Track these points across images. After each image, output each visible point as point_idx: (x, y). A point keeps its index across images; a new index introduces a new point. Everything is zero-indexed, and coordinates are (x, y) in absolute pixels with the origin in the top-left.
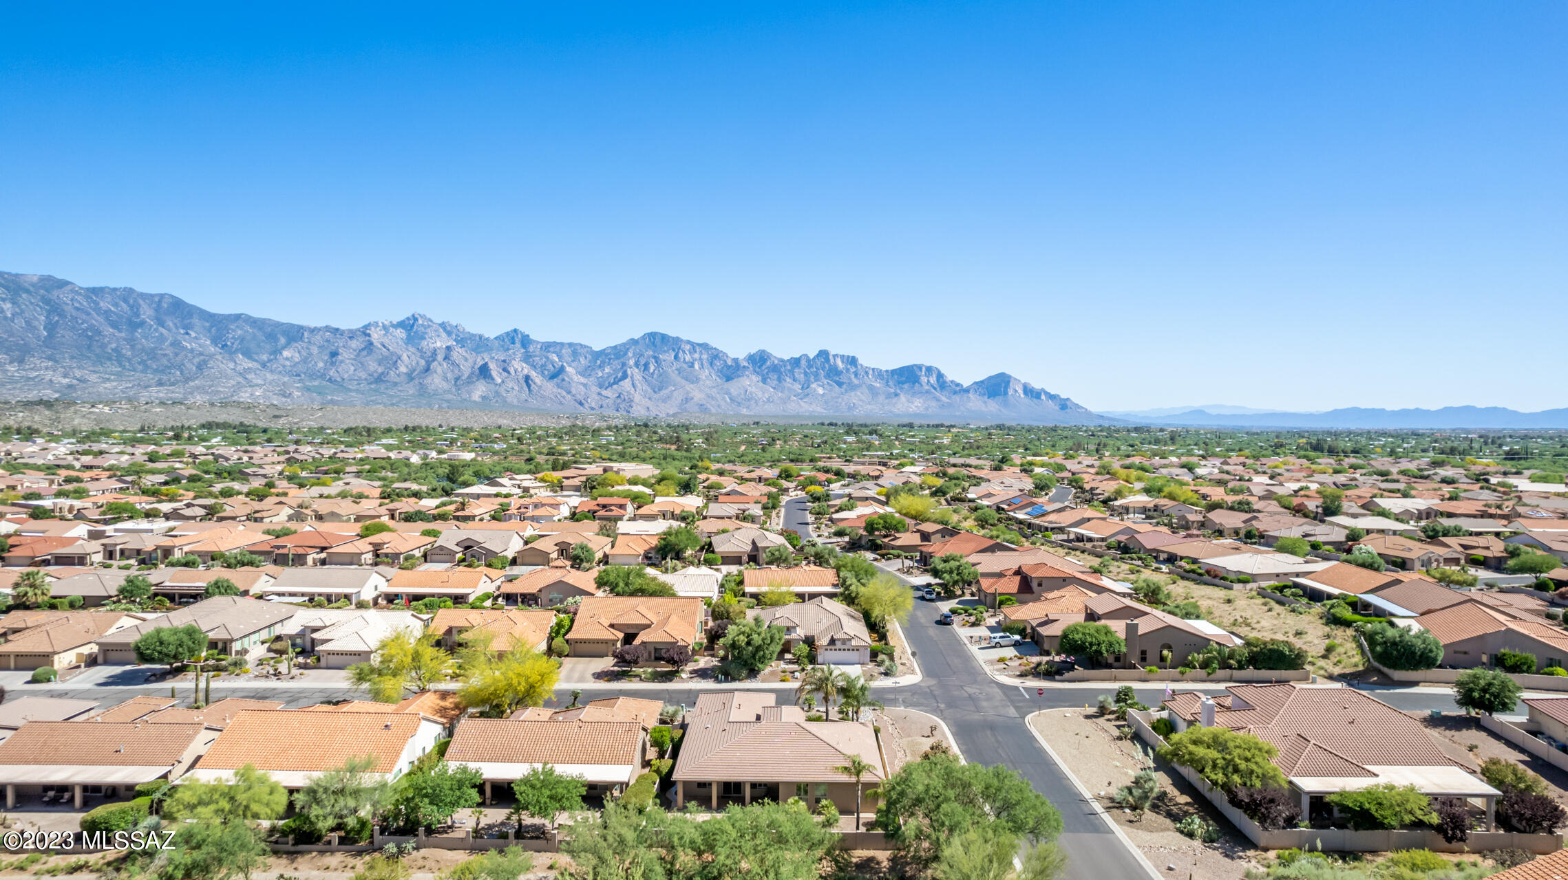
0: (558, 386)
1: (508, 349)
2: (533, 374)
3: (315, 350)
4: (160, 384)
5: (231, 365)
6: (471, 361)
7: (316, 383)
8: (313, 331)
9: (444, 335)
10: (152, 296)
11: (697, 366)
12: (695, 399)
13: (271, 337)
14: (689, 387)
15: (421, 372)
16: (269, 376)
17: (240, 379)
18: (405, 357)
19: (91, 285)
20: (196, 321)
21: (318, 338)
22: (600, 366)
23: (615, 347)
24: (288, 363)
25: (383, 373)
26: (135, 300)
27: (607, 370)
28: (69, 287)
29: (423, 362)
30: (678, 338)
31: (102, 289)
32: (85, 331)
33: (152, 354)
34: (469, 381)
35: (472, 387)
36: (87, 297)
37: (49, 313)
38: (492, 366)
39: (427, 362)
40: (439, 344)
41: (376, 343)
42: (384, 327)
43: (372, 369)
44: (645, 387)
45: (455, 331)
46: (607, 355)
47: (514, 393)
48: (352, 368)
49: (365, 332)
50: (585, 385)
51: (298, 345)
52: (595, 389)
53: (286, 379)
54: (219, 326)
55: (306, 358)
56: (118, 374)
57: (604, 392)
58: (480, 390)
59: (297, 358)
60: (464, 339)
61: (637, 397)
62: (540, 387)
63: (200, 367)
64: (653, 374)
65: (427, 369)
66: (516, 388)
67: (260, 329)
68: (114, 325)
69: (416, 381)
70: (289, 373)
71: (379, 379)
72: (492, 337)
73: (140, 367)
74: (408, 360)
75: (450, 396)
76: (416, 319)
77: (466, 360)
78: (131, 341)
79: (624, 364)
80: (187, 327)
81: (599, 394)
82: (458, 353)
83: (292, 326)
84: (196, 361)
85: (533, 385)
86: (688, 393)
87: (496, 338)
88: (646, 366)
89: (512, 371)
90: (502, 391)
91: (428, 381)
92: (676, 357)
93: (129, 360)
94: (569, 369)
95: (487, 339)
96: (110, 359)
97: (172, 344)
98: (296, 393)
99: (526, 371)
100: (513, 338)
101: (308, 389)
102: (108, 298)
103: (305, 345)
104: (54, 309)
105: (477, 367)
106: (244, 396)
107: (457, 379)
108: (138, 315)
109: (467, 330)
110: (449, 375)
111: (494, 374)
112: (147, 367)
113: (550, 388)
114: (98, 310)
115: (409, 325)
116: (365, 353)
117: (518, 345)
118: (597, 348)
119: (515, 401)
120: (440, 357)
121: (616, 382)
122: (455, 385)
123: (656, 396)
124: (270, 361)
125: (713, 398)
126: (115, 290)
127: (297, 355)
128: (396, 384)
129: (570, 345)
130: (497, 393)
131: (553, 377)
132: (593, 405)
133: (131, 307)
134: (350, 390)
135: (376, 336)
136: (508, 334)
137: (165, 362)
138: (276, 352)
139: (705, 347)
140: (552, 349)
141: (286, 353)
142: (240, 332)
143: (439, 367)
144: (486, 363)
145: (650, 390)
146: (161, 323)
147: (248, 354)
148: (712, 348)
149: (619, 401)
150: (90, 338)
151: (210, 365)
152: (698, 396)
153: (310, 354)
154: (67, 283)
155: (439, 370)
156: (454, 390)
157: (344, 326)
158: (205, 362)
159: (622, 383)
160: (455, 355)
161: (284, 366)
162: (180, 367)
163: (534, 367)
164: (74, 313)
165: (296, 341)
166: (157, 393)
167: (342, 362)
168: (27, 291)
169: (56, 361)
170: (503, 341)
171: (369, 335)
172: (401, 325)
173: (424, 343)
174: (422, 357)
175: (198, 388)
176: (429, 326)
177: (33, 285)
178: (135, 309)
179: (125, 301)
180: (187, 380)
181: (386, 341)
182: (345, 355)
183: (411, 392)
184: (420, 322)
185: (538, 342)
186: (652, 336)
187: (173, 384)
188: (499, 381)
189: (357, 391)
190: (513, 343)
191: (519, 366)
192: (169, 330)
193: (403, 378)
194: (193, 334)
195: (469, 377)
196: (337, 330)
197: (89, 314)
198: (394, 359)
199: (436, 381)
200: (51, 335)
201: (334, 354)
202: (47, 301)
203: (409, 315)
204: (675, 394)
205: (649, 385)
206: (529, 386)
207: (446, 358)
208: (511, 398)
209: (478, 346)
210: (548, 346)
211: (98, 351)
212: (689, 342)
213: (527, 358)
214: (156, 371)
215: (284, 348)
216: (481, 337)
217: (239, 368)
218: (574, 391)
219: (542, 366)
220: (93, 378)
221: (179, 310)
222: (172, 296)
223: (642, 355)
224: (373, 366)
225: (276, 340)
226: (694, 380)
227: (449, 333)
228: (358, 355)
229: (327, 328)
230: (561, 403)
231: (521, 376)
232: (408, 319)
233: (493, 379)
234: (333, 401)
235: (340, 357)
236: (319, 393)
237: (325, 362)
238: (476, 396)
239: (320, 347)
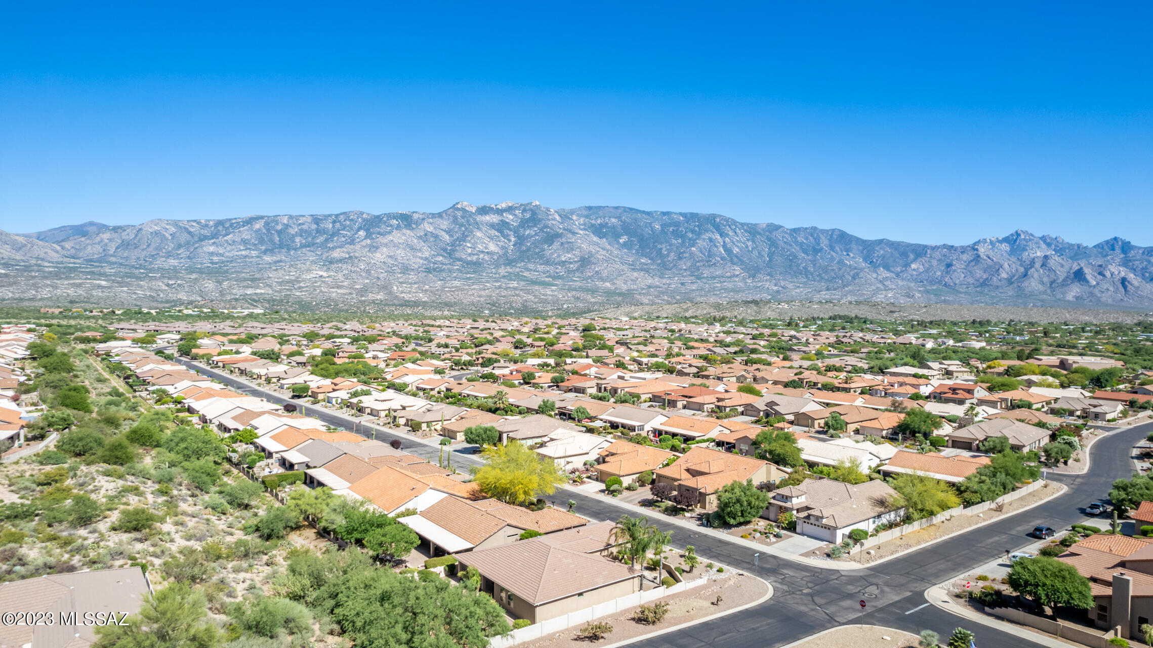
1: (1107, 255)
2: (1131, 276)
3: (935, 263)
4: (828, 289)
5: (875, 275)
6: (1067, 267)
7: (934, 287)
8: (934, 248)
9: (1044, 246)
10: (828, 231)
13: (904, 254)
15: (1020, 277)
16: (900, 283)
17: (879, 285)
18: (1006, 265)
19: (793, 227)
20: (854, 246)
21: (937, 254)
24: (915, 273)
25: (987, 279)
26: (818, 235)
28: (781, 229)
29: (1022, 270)
31: (799, 229)
32: (788, 256)
33: (825, 270)
34: (1065, 284)
35: (1066, 288)
36: (791, 235)
37: (770, 246)
38: (1087, 271)
39: (1025, 269)
40: (1039, 254)
41: (983, 256)
42: (991, 243)
43: (978, 276)
45: (1054, 242)
47: (1109, 293)
48: (963, 276)
49: (973, 248)
51: (923, 260)
54: (868, 248)
55: (928, 269)
56: (805, 284)
58: (1074, 291)
59: (922, 269)
60: (1062, 249)
62: (1137, 288)
63: (854, 278)
65: (1025, 275)
66: (1112, 289)
67: (896, 249)
68: (805, 252)
69: (1015, 285)
70: (916, 281)
71: (984, 284)
72: (1091, 246)
73: (818, 278)
74: (1009, 267)
75: (1045, 297)
76: (1018, 235)
77: (1062, 266)
78: (814, 262)
80: (848, 250)
82: (1055, 261)
83: (919, 245)
84: (852, 273)
85: (1129, 286)
87: (1095, 247)
89: (1108, 274)
90: (1096, 291)
91: (1026, 284)
93: (812, 274)
95: (1086, 248)
96: (801, 274)
97: (838, 263)
98: (918, 295)
99: (1123, 274)
100: (1113, 246)
101: (928, 292)
102: (802, 234)
103: (927, 259)
104: (773, 243)
105: (1072, 272)
106: (880, 297)
107: (1052, 282)
108: (819, 244)
109: (1066, 241)
110: (1045, 279)
111: (1089, 277)
112: (822, 278)
114: (796, 242)
115: (1015, 242)
116: (973, 264)
117: (1118, 251)
119: (1110, 301)
120: (1038, 265)
122: (1051, 287)
124: (902, 271)
126: (806, 229)
127: (921, 267)
128: (997, 287)
130: (1092, 294)
133: (815, 239)
134: (960, 293)
135: (982, 250)
136: (1107, 242)
137: (833, 274)
138: (907, 265)
141: (913, 266)
142: (882, 252)
143: (1036, 273)
144: (1081, 268)
146: (832, 248)
147: (887, 267)
150: (791, 260)
151: (861, 275)
153: (931, 266)
154: (781, 227)
155: (1036, 275)
156: (1049, 291)
157: (957, 243)
158: (857, 274)
160: (1051, 263)
161: (912, 275)
162: (842, 278)
163: (1134, 270)
164: (783, 245)
165: (921, 257)
166: (825, 295)
167: (955, 271)
168: (760, 234)
169: (772, 276)
170: (1103, 248)
171: (977, 250)
172: (1006, 240)
173: (1025, 255)
174: (1021, 265)
175: (850, 291)
176: (1030, 240)
177: (763, 230)
178: (817, 240)
179: (812, 235)
180: (844, 286)
181: (991, 254)
182: (958, 266)
183: (1010, 293)
184: (1023, 237)
185: (1140, 248)
187: (835, 289)
188: (1094, 283)
189: (966, 293)
190: (1113, 249)
191: (1116, 270)
192: (837, 253)
193: (1004, 282)
194: (852, 255)
195: (1064, 280)
196: (952, 247)
197: (791, 245)
198: (997, 267)
199: (1033, 284)
200: (770, 260)
201: (949, 265)
202: (769, 239)
203: (1013, 231)
206: (1125, 287)
207: (1044, 265)
208: (1106, 298)
209: (1076, 254)
211: (795, 269)
213: (1126, 263)
214: (827, 280)
215: (912, 262)
216: (1079, 246)
217: (880, 277)
219: (1143, 269)
220: (790, 286)
221: (843, 239)
222: (840, 230)
224: (979, 274)
225: (907, 256)
227: (1049, 245)
228: (968, 265)
229: (945, 246)
231: (1117, 278)
232: (1012, 235)
233: (1087, 282)
234: (945, 301)
235: (953, 268)
236: (936, 295)
237: (942, 272)
238: (1070, 296)
239: (939, 260)
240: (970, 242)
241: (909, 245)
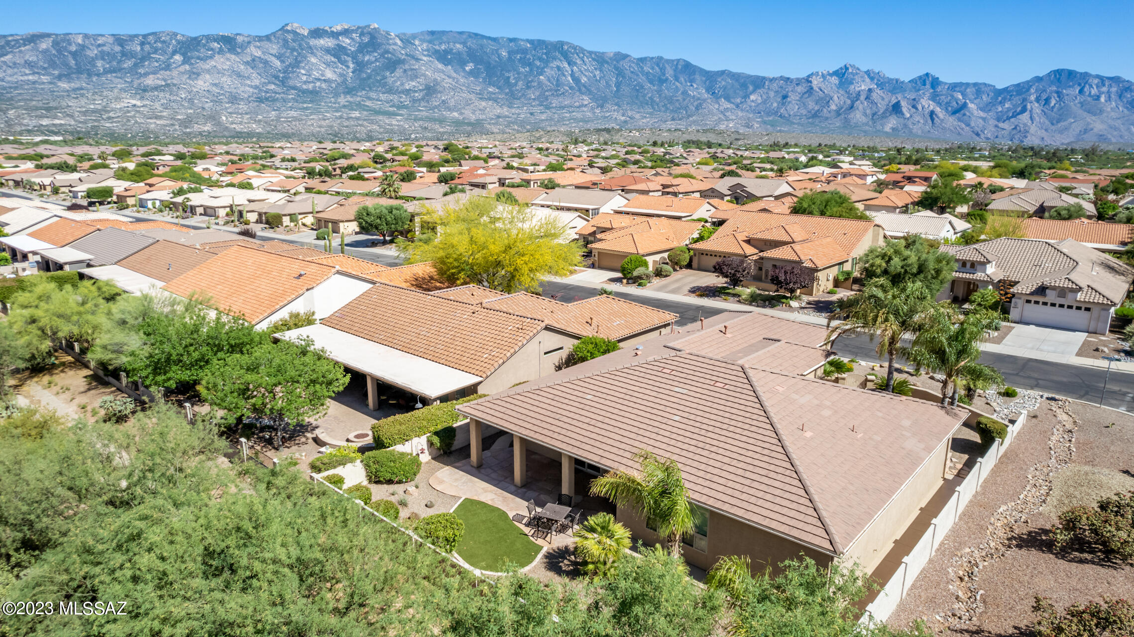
0: (959, 120)
1: (919, 90)
2: (938, 110)
3: (772, 94)
4: (673, 119)
5: (717, 106)
6: (886, 100)
7: (771, 118)
8: (772, 80)
9: (868, 80)
10: (673, 61)
11: (1103, 99)
12: (1095, 130)
13: (744, 86)
14: (1090, 118)
15: (847, 109)
16: (740, 114)
17: (721, 116)
18: (835, 98)
19: (640, 56)
20: (697, 77)
21: (775, 86)
22: (1001, 102)
23: (1018, 85)
24: (753, 104)
25: (818, 111)
26: (663, 65)
27: (1007, 106)
28: (628, 59)
29: (849, 102)
30: (1086, 73)
31: (645, 58)
32: (635, 86)
33: (670, 100)
34: (884, 116)
35: (885, 120)
36: (638, 64)
37: (618, 75)
38: (903, 104)
39: (852, 101)
40: (863, 87)
41: (815, 88)
42: (823, 76)
43: (810, 107)
44: (1043, 119)
45: (877, 77)
46: (1009, 92)
47: (919, 124)
48: (797, 107)
49: (808, 80)
50: (984, 119)
51: (761, 91)
52: (993, 122)
53: (751, 116)
54: (711, 78)
55: (766, 100)
56: (651, 114)
57: (1001, 125)
58: (892, 122)
59: (760, 100)
60: (883, 83)
61: (1033, 129)
62: (942, 120)
63: (697, 108)
64: (1053, 107)
65: (852, 107)
66: (922, 121)
67: (737, 80)
68: (651, 82)
69: (843, 116)
70: (754, 112)
71: (815, 115)
72: (907, 81)
73: (663, 109)
74: (838, 100)
75: (867, 128)
76: (847, 69)
77: (883, 99)
78: (659, 92)
79: (1024, 100)
80: (692, 81)
81: (996, 126)
82: (877, 94)
83: (758, 77)
84: (695, 103)
85: (936, 119)
86: (1088, 124)
87: (910, 81)
88: (1047, 101)
89: (920, 107)
90: (909, 124)
91: (851, 116)
92: (1081, 92)
93: (658, 105)
94: (971, 105)
95: (903, 82)
96: (647, 104)
97: (683, 93)
98: (756, 125)
99: (931, 108)
100: (924, 81)
101: (765, 122)
102: (649, 64)
103: (765, 91)
104: (620, 73)
105: (891, 104)
106: (722, 127)
107: (874, 114)
108: (664, 74)
109: (887, 75)
110: (868, 111)
111: (904, 110)
112: (667, 109)
113: (951, 121)
114: (642, 72)
115: (843, 75)
116: (807, 95)
117: (928, 86)
118: (1000, 86)
119: (920, 132)
120: (862, 98)
121: (1013, 116)
122: (872, 119)
123: (1053, 128)
124: (742, 103)
125: (1116, 129)
126: (652, 58)
127: (760, 98)
128: (827, 118)
129: (975, 84)
130: (905, 126)
131: (954, 112)
132: (989, 136)
133: (661, 69)
134: (794, 123)
135: (816, 82)
136: (920, 77)
137: (677, 105)
138: (747, 96)
139: (1116, 80)
140: (957, 89)
141: (752, 97)
142: (723, 83)
143: (859, 105)
144: (899, 102)
145: (1047, 122)
146: (677, 79)
147: (728, 99)
148: (1124, 81)
149: (1014, 132)
150: (638, 91)
151: (704, 105)
152: (1098, 126)
153: (769, 97)
154: (627, 56)
155: (861, 107)
156: (870, 123)
157: (793, 76)
158: (701, 104)
159: (1020, 117)
160: (874, 96)
161: (750, 107)
162: (686, 108)
163: (939, 104)
164: (631, 75)
165: (760, 89)
166: (671, 125)
167: (790, 102)
168: (607, 63)
169: (619, 106)
170: (916, 83)
171: (811, 82)
172: (836, 73)
173: (852, 88)
174: (849, 98)
175: (694, 122)
176: (857, 74)
177: (611, 59)
178: (663, 69)
179: (658, 65)
180: (689, 116)
181: (823, 86)
182: (793, 97)
183: (838, 125)
184: (850, 70)
185: (946, 83)
186: (1058, 73)
187: (680, 120)
188: (908, 115)
189: (798, 124)
190: (925, 85)
191: (927, 104)
192: (681, 84)
193: (833, 114)
194: (695, 86)
195: (884, 113)
196: (788, 79)
197: (638, 75)
198: (828, 99)
199: (858, 116)
200: (618, 90)
201: (785, 97)
202: (616, 68)
203: (842, 65)
204: (1073, 125)
205: (1047, 118)
206: (932, 120)
207: (867, 98)
208: (916, 129)
209: (894, 88)
210: (954, 87)
211: (641, 99)
212: (1098, 76)
213: (934, 97)
214: (672, 111)
215: (751, 94)
216: (897, 80)
217: (721, 108)
218: (973, 124)
219: (947, 103)
220: (637, 116)
221: (687, 69)
222: (684, 61)
223: (1045, 91)
224: (812, 105)
225: (747, 88)
226: (1095, 111)
227: (872, 79)
228: (801, 98)
229: (782, 78)
230: (959, 134)
231: (927, 112)
232: (841, 68)
233: (903, 114)
234: (780, 131)
235: (789, 99)
236: (772, 126)
237: (778, 103)
238: (888, 128)
239: (776, 92)
240: (803, 75)
241: (750, 76)
